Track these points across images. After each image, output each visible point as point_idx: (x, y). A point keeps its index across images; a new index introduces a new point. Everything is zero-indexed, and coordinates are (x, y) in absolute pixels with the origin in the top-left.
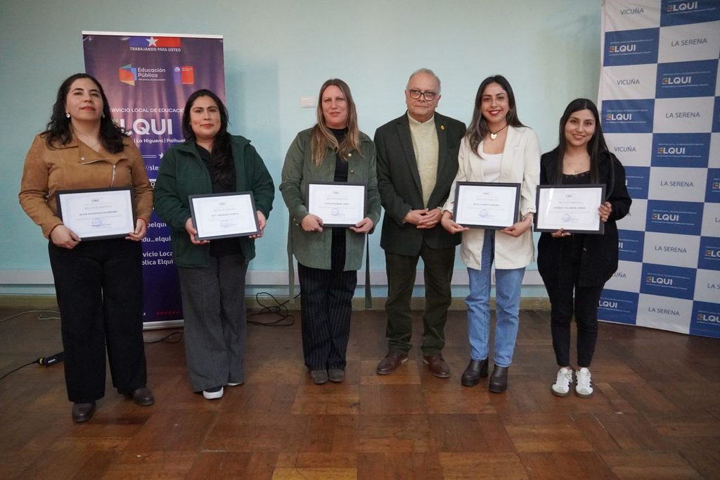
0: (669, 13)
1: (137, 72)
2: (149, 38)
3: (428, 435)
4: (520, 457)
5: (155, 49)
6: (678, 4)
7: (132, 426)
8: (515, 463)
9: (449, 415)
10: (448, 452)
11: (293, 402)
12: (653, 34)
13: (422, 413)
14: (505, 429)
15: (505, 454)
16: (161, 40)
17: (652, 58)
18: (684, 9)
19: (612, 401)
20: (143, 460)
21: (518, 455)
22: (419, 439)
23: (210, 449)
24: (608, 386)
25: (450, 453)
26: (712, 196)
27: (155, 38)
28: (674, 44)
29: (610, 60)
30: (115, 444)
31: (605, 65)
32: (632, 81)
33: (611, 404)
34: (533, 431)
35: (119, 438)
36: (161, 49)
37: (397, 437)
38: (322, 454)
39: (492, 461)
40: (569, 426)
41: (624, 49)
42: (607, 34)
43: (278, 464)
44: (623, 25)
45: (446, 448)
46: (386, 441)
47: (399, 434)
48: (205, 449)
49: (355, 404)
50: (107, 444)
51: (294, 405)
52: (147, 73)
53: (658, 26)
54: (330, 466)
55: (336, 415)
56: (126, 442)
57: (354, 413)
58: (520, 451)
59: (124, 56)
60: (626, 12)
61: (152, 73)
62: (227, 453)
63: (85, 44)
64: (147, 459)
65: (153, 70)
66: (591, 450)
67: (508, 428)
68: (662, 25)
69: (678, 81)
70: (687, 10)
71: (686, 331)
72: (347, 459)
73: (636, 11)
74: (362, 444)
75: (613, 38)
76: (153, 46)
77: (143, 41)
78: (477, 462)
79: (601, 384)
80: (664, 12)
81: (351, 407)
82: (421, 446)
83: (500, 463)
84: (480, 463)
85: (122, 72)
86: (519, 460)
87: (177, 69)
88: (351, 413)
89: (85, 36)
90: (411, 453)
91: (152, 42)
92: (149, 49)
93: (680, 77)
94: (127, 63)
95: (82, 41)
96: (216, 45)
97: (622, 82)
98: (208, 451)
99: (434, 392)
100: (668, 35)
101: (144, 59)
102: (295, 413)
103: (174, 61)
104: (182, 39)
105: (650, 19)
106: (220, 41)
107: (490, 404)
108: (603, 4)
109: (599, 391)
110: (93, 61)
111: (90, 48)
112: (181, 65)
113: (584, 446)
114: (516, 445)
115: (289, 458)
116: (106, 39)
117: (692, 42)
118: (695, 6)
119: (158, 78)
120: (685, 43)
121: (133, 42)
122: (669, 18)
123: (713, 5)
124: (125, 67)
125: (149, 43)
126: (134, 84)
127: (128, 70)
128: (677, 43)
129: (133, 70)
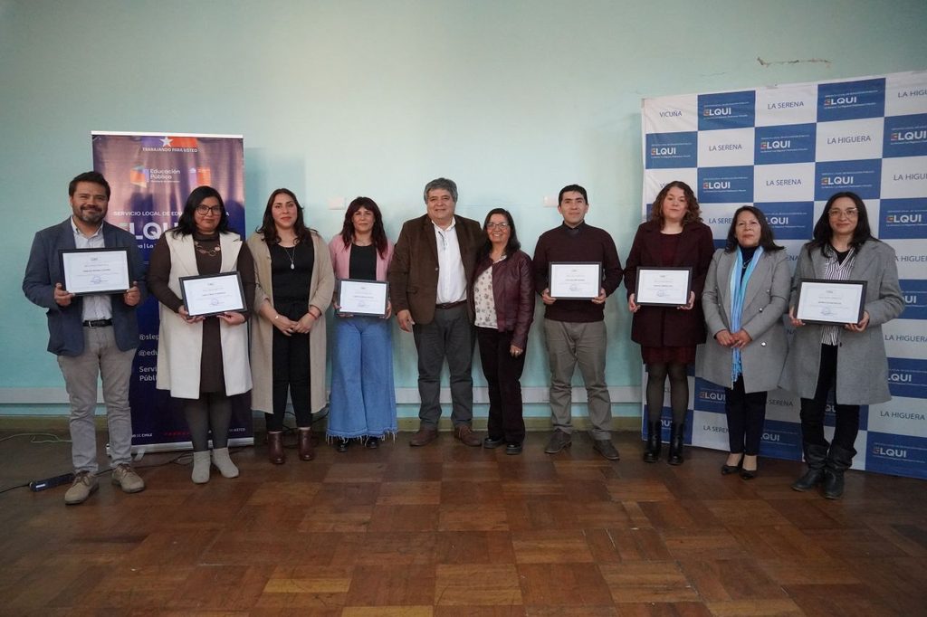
0: (705, 117)
1: (150, 174)
2: (164, 137)
3: (431, 549)
5: (169, 150)
6: (714, 109)
7: (129, 544)
8: (510, 572)
9: (459, 531)
10: (447, 564)
11: (300, 521)
12: (691, 137)
13: (431, 530)
14: (511, 543)
15: (503, 565)
16: (175, 139)
17: (692, 162)
18: (719, 114)
19: (633, 518)
20: (138, 573)
21: (517, 566)
22: (422, 554)
23: (207, 563)
24: (635, 504)
27: (169, 138)
28: (712, 149)
29: (653, 163)
30: (110, 560)
31: (647, 168)
33: (630, 520)
34: (541, 545)
35: (115, 554)
36: (175, 150)
37: (400, 552)
38: (321, 567)
39: (488, 571)
40: (578, 541)
41: (665, 152)
42: (647, 135)
43: (273, 576)
44: (663, 128)
45: (445, 561)
46: (388, 555)
47: (402, 550)
48: (202, 563)
49: (364, 523)
50: (101, 560)
51: (302, 523)
52: (160, 174)
53: (696, 130)
54: (326, 577)
55: (342, 533)
56: (122, 558)
57: (362, 531)
58: (519, 562)
59: (136, 156)
60: (665, 114)
61: (165, 174)
62: (224, 567)
63: (94, 144)
64: (141, 572)
65: (168, 172)
66: (590, 561)
67: (514, 543)
68: (699, 129)
69: (719, 186)
70: (722, 115)
72: (344, 571)
73: (674, 114)
74: (363, 558)
75: (655, 140)
76: (167, 147)
77: (156, 141)
78: (474, 572)
79: (628, 503)
80: (700, 116)
81: (360, 525)
82: (421, 559)
83: (495, 573)
84: (476, 573)
85: (134, 175)
86: (515, 570)
87: (193, 171)
88: (359, 531)
89: (94, 136)
90: (409, 565)
91: (167, 142)
92: (163, 150)
93: (720, 182)
94: (139, 163)
95: (91, 141)
96: (234, 145)
98: (205, 565)
99: (450, 512)
100: (706, 139)
101: (155, 161)
102: (301, 531)
103: (190, 161)
104: (199, 139)
105: (688, 123)
106: (240, 141)
107: (504, 522)
108: (643, 106)
109: (623, 509)
110: (103, 163)
111: (98, 148)
112: (198, 166)
113: (588, 558)
114: (517, 557)
115: (285, 570)
116: (118, 140)
117: (728, 147)
118: (729, 111)
119: (172, 180)
120: (722, 148)
121: (146, 143)
122: (706, 123)
123: (744, 111)
124: (137, 168)
125: (163, 143)
126: (145, 186)
127: (140, 171)
128: (715, 148)
129: (145, 171)
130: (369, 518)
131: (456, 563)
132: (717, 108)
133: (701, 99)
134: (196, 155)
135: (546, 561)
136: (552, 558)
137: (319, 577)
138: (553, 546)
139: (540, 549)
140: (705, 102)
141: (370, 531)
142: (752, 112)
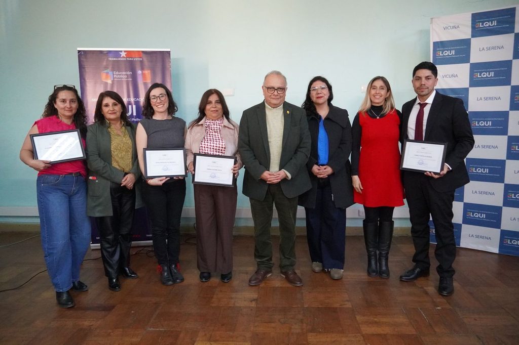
0: (477, 28)
1: (113, 75)
2: (121, 51)
3: (302, 321)
4: (363, 337)
5: (125, 59)
6: (483, 23)
7: (103, 312)
8: (359, 341)
9: (318, 308)
10: (314, 332)
11: (212, 298)
12: (466, 43)
13: (299, 306)
14: (356, 318)
15: (353, 335)
16: (129, 53)
17: (466, 59)
18: (488, 25)
19: (434, 300)
21: (363, 336)
22: (296, 324)
23: (153, 328)
25: (315, 334)
26: (512, 155)
27: (125, 51)
28: (481, 50)
29: (437, 61)
30: (91, 324)
32: (453, 76)
33: (433, 302)
34: (376, 319)
35: (95, 319)
36: (129, 59)
37: (281, 322)
38: (228, 332)
39: (344, 339)
40: (401, 316)
41: (447, 53)
42: (434, 43)
43: (198, 339)
44: (446, 37)
45: (313, 330)
46: (273, 325)
47: (282, 320)
48: (150, 328)
49: (254, 300)
50: (87, 323)
51: (213, 300)
52: (120, 75)
53: (470, 37)
54: (233, 341)
55: (240, 307)
56: (99, 322)
57: (253, 305)
58: (364, 333)
59: (105, 63)
60: (447, 28)
61: (123, 75)
62: (165, 331)
63: (79, 57)
65: (124, 73)
66: (414, 333)
67: (358, 318)
68: (473, 36)
69: (485, 75)
70: (489, 26)
71: (496, 251)
72: (245, 336)
73: (454, 27)
74: (256, 326)
75: (439, 46)
76: (124, 57)
77: (117, 53)
78: (333, 340)
80: (473, 28)
81: (251, 301)
82: (296, 329)
83: (349, 341)
85: (104, 76)
86: (362, 339)
87: (139, 72)
88: (251, 306)
89: (79, 51)
90: (289, 333)
91: (123, 54)
92: (121, 59)
93: (486, 72)
94: (106, 68)
95: (77, 54)
96: (165, 55)
97: (446, 76)
98: (152, 329)
99: (310, 292)
100: (477, 44)
101: (116, 66)
102: (213, 305)
103: (138, 66)
104: (143, 52)
105: (465, 32)
106: (169, 53)
107: (348, 301)
108: (432, 23)
109: (426, 293)
110: (84, 68)
111: (82, 59)
112: (142, 69)
113: (410, 330)
114: (362, 329)
115: (205, 335)
116: (93, 53)
117: (494, 48)
118: (495, 23)
119: (127, 78)
120: (489, 49)
121: (110, 55)
122: (477, 32)
123: (507, 23)
124: (105, 71)
125: (121, 55)
126: (111, 83)
127: (107, 73)
128: (483, 49)
129: (111, 73)
130: (257, 296)
131: (320, 332)
132: (486, 21)
133: (473, 15)
134: (142, 62)
135: (382, 332)
136: (387, 330)
137: (228, 341)
138: (384, 320)
139: (376, 323)
140: (476, 18)
141: (258, 306)
142: (513, 22)
